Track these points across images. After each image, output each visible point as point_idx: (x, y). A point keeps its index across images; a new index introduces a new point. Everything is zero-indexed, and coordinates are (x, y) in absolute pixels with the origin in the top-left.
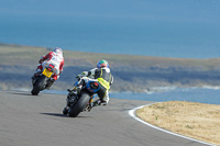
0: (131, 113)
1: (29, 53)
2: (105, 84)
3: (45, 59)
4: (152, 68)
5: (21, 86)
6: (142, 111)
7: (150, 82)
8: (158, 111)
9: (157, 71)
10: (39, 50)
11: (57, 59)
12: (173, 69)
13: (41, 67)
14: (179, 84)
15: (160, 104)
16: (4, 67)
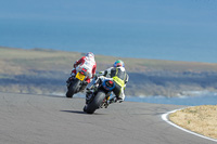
0: (164, 117)
1: (64, 58)
2: (120, 82)
3: (78, 63)
5: (55, 90)
6: (175, 115)
7: (183, 86)
8: (190, 115)
9: (190, 76)
10: (74, 55)
11: (90, 64)
12: (206, 74)
13: (75, 72)
14: (212, 89)
15: (193, 108)
16: (39, 72)
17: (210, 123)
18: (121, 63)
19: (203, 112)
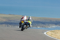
1: (17, 17)
2: (30, 22)
3: (22, 18)
4: (51, 21)
5: (15, 26)
6: (48, 33)
7: (50, 25)
8: (52, 33)
9: (52, 22)
10: (20, 16)
12: (57, 21)
15: (53, 31)
16: (10, 21)
17: (58, 35)
18: (31, 17)
19: (56, 32)
